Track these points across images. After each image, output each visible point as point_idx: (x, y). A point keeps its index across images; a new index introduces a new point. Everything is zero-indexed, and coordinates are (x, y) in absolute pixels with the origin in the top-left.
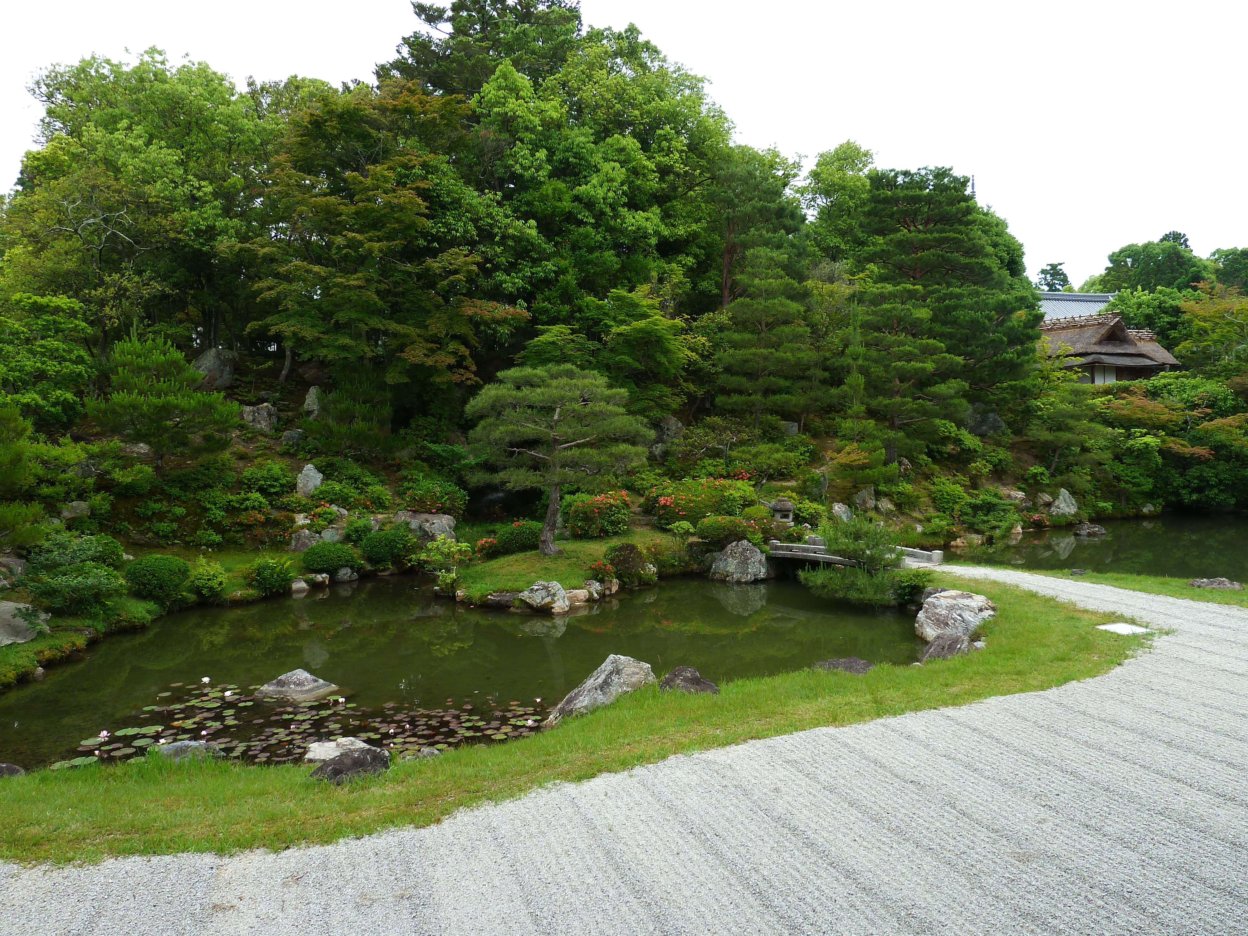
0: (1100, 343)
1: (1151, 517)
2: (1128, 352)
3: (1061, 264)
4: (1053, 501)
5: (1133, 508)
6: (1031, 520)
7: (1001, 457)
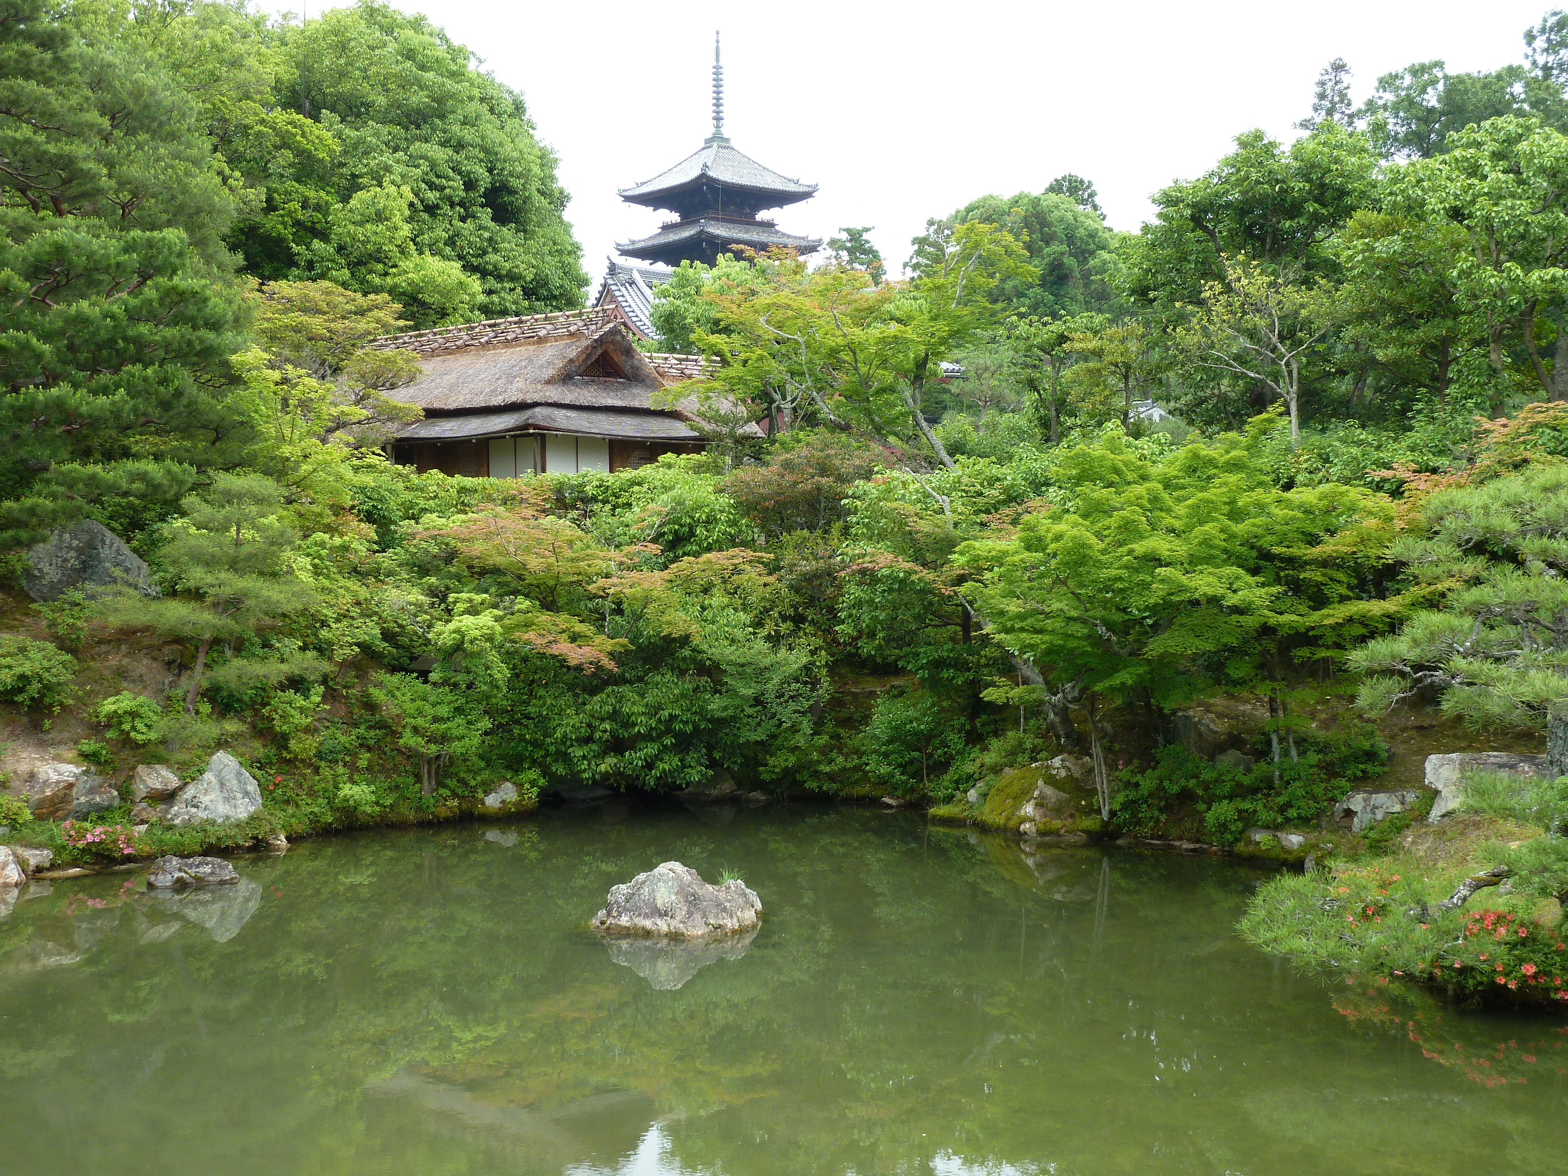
0: (566, 378)
1: (504, 819)
2: (636, 404)
3: (867, 230)
4: (181, 788)
5: (455, 795)
6: (81, 845)
7: (27, 668)
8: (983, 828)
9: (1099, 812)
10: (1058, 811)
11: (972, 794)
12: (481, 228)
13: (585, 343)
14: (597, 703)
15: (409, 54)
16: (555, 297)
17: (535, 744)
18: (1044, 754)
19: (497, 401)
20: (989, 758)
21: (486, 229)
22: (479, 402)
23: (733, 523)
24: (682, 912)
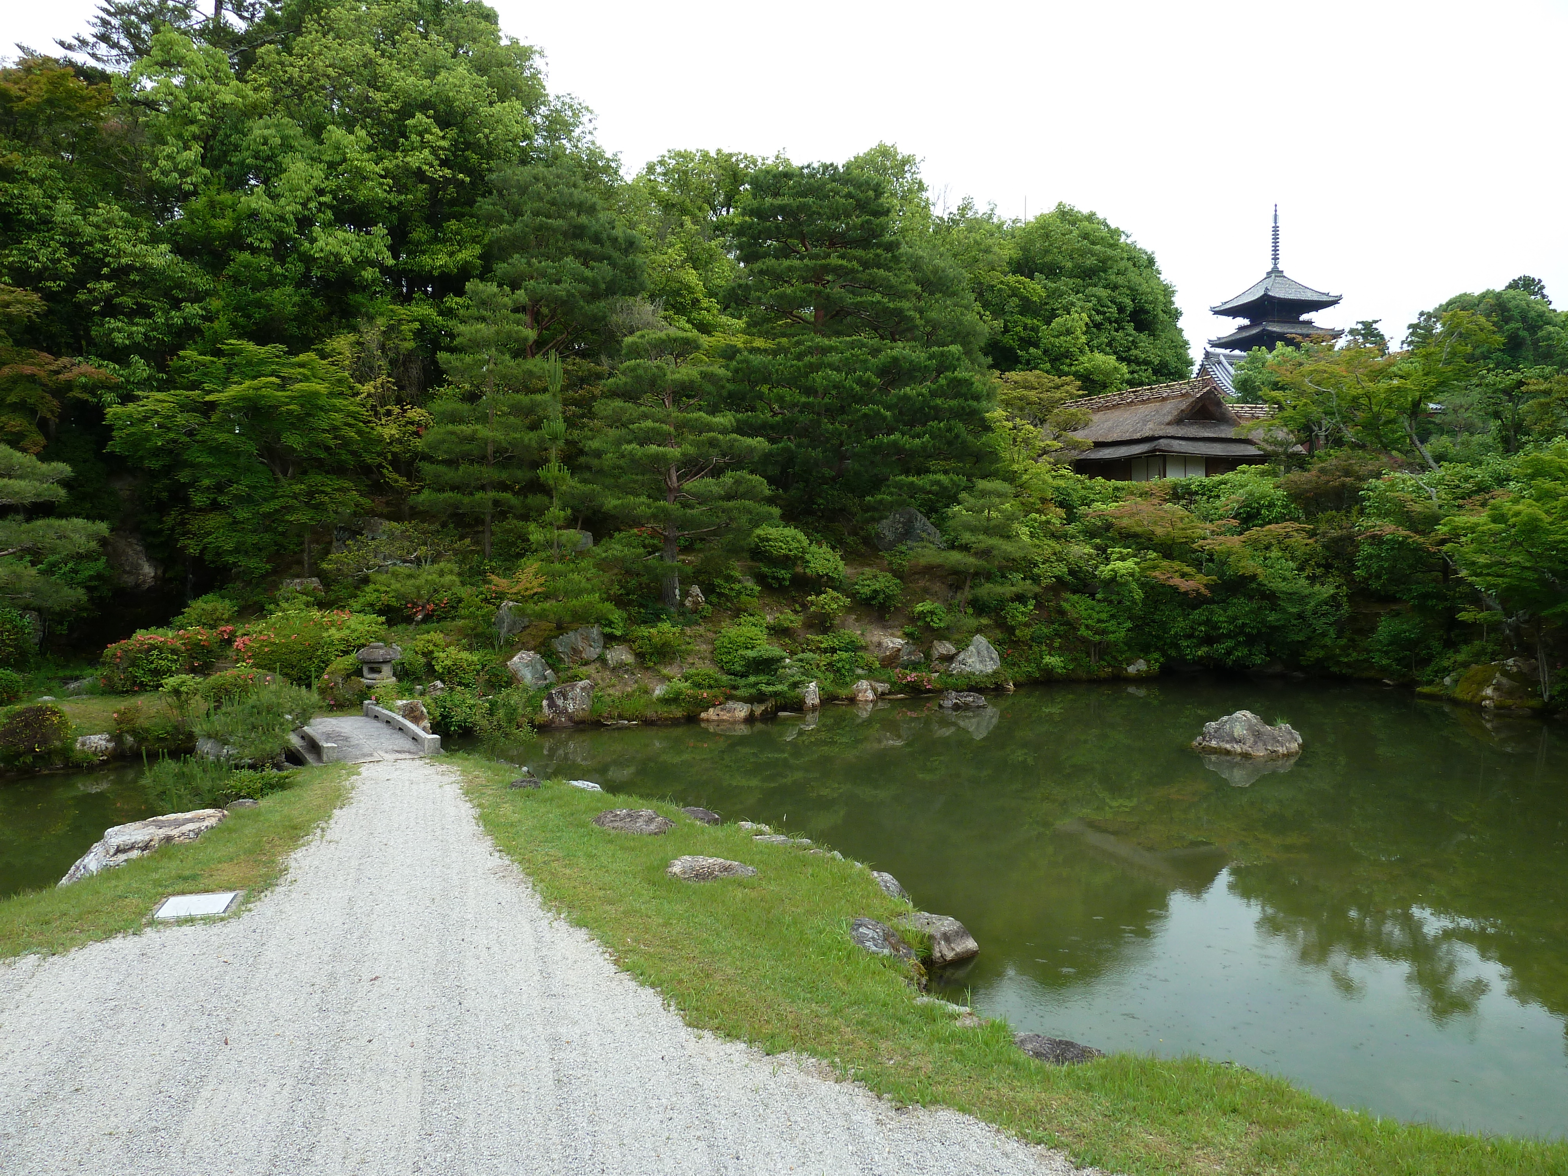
0: (1179, 421)
1: (1139, 680)
2: (1223, 436)
3: (1376, 322)
4: (957, 654)
5: (1109, 665)
6: (904, 682)
7: (877, 586)
8: (1455, 702)
9: (1541, 696)
10: (1510, 693)
11: (1447, 680)
12: (1127, 335)
13: (1191, 400)
14: (1196, 614)
15: (1085, 236)
16: (1172, 374)
17: (1158, 637)
18: (1501, 656)
19: (1138, 436)
20: (1460, 658)
21: (1130, 335)
22: (1126, 437)
23: (1285, 507)
24: (1250, 740)
